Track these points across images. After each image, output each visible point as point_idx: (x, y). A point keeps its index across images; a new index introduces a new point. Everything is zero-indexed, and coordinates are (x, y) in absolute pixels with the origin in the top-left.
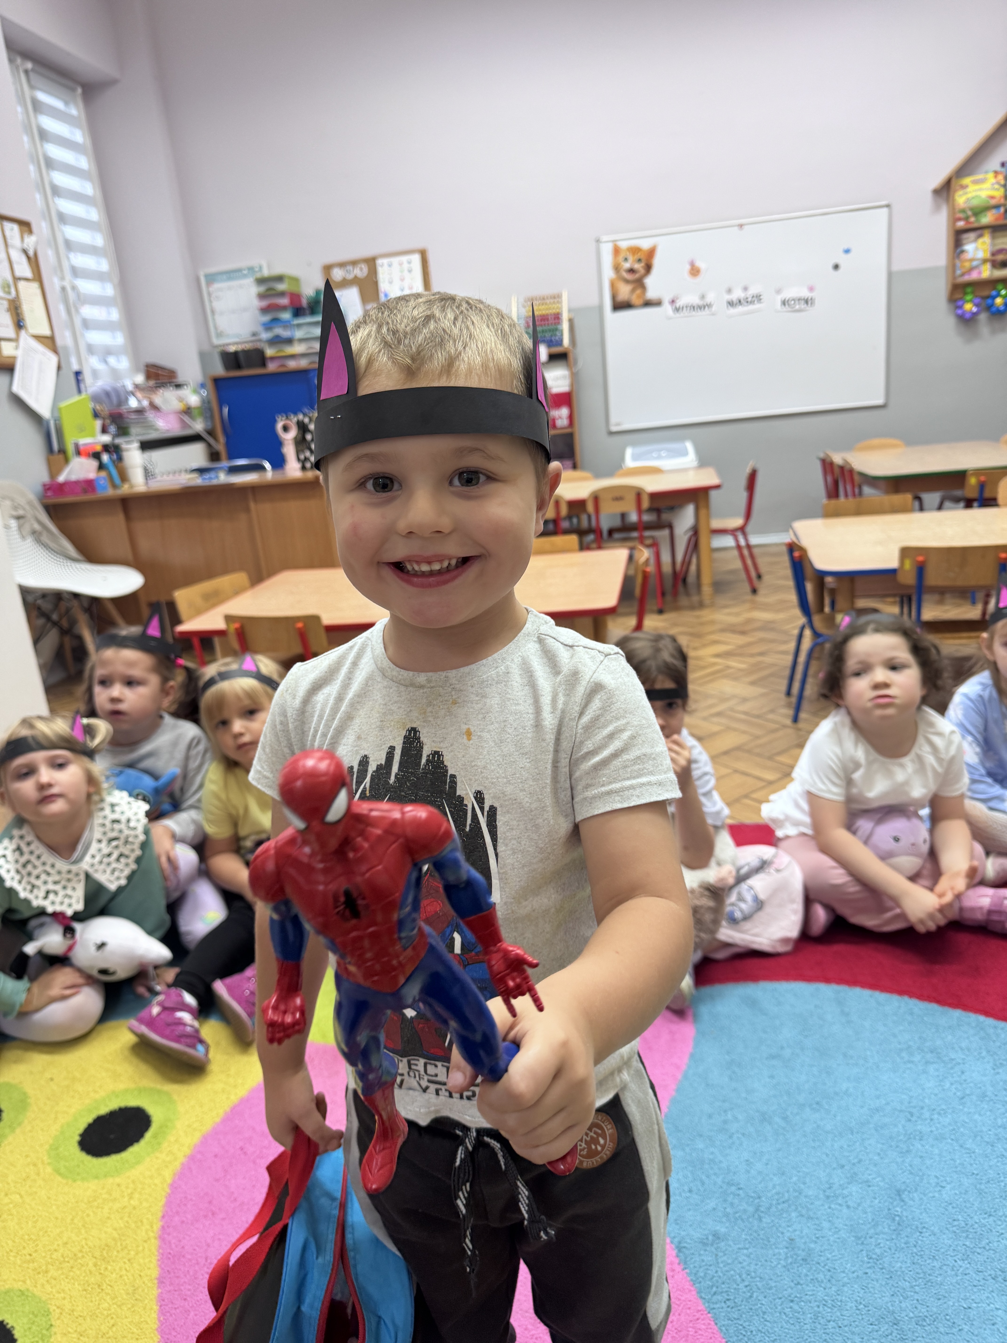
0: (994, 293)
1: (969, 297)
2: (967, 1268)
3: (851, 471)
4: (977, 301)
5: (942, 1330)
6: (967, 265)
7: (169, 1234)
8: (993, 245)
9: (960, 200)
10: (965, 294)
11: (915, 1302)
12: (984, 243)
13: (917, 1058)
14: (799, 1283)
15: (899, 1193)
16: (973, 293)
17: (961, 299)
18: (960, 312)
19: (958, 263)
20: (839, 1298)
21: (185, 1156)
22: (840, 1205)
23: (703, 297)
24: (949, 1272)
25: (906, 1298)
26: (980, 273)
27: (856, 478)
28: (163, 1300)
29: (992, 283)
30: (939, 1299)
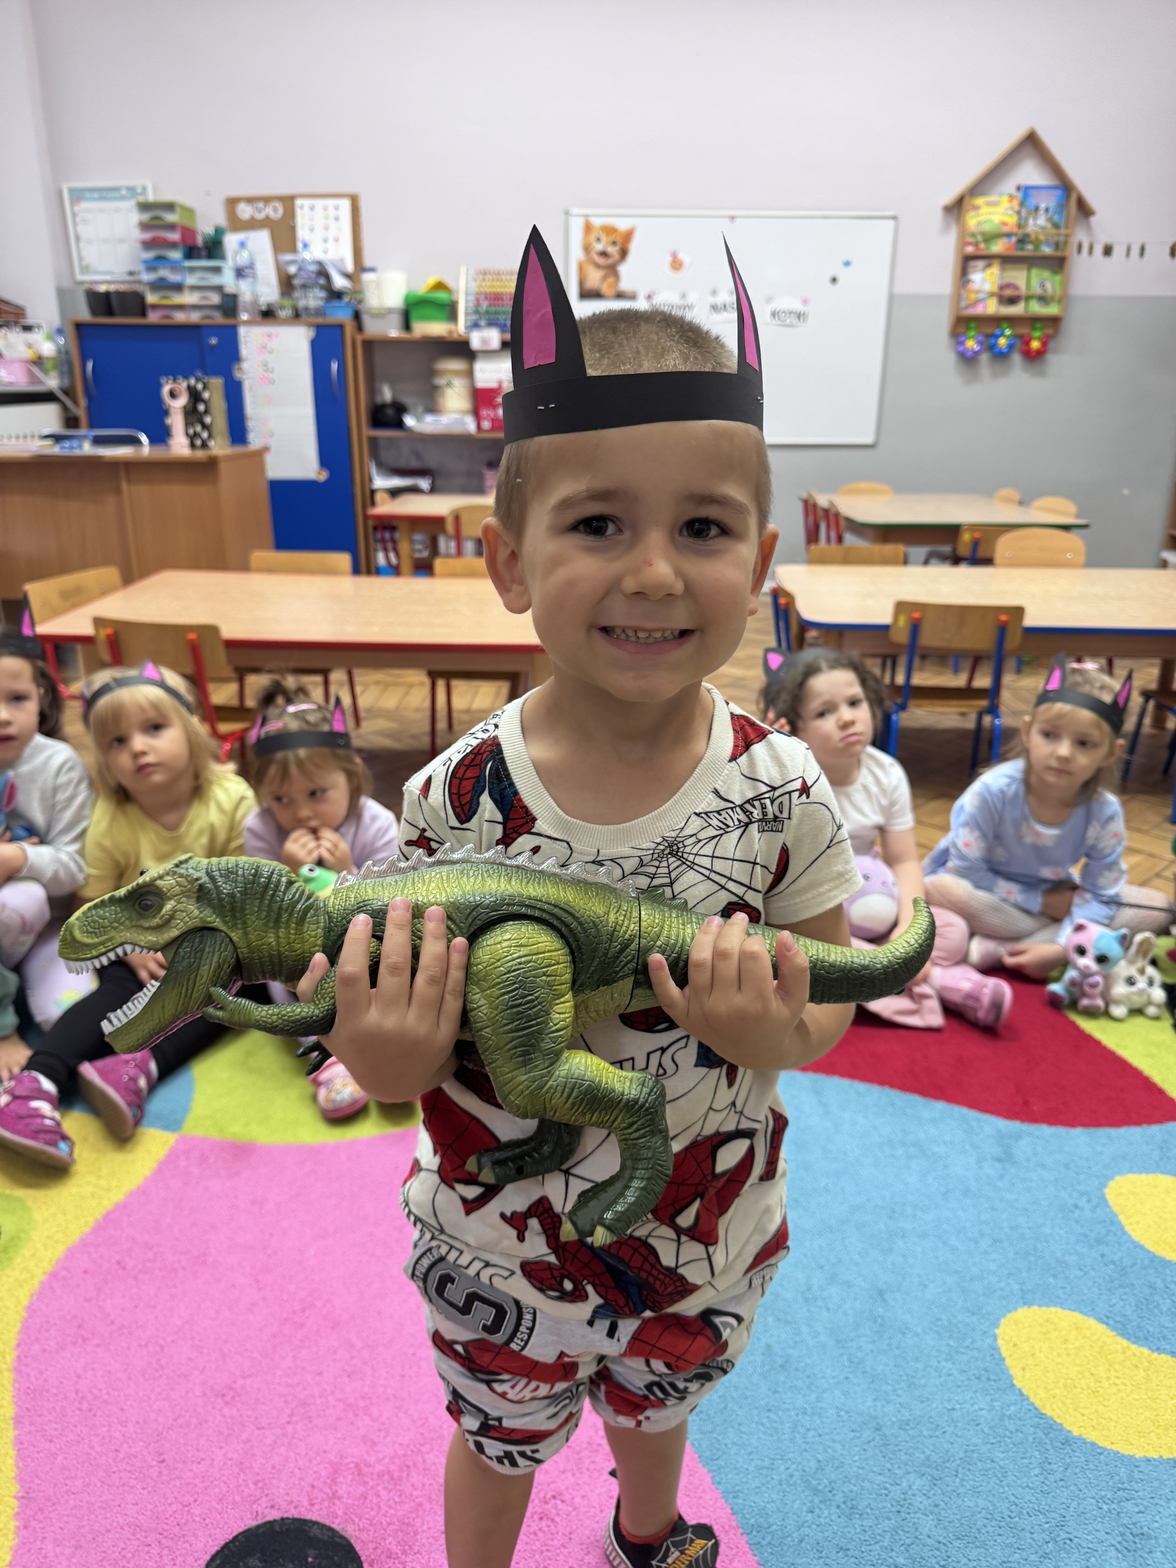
0: (997, 332)
1: (972, 333)
2: (950, 1369)
3: (837, 515)
4: (980, 338)
5: (925, 1433)
6: (973, 296)
7: (26, 1365)
8: (1002, 277)
9: (972, 221)
10: (968, 328)
11: (898, 1406)
12: (993, 274)
13: (899, 1152)
14: (775, 1392)
15: (881, 1293)
16: (977, 328)
17: (963, 334)
18: (961, 348)
19: (963, 292)
20: (819, 1405)
21: (45, 1273)
22: (820, 1307)
23: (683, 296)
24: (933, 1374)
25: (888, 1402)
26: (985, 307)
27: (842, 523)
28: (22, 1443)
29: (998, 321)
30: (922, 1402)
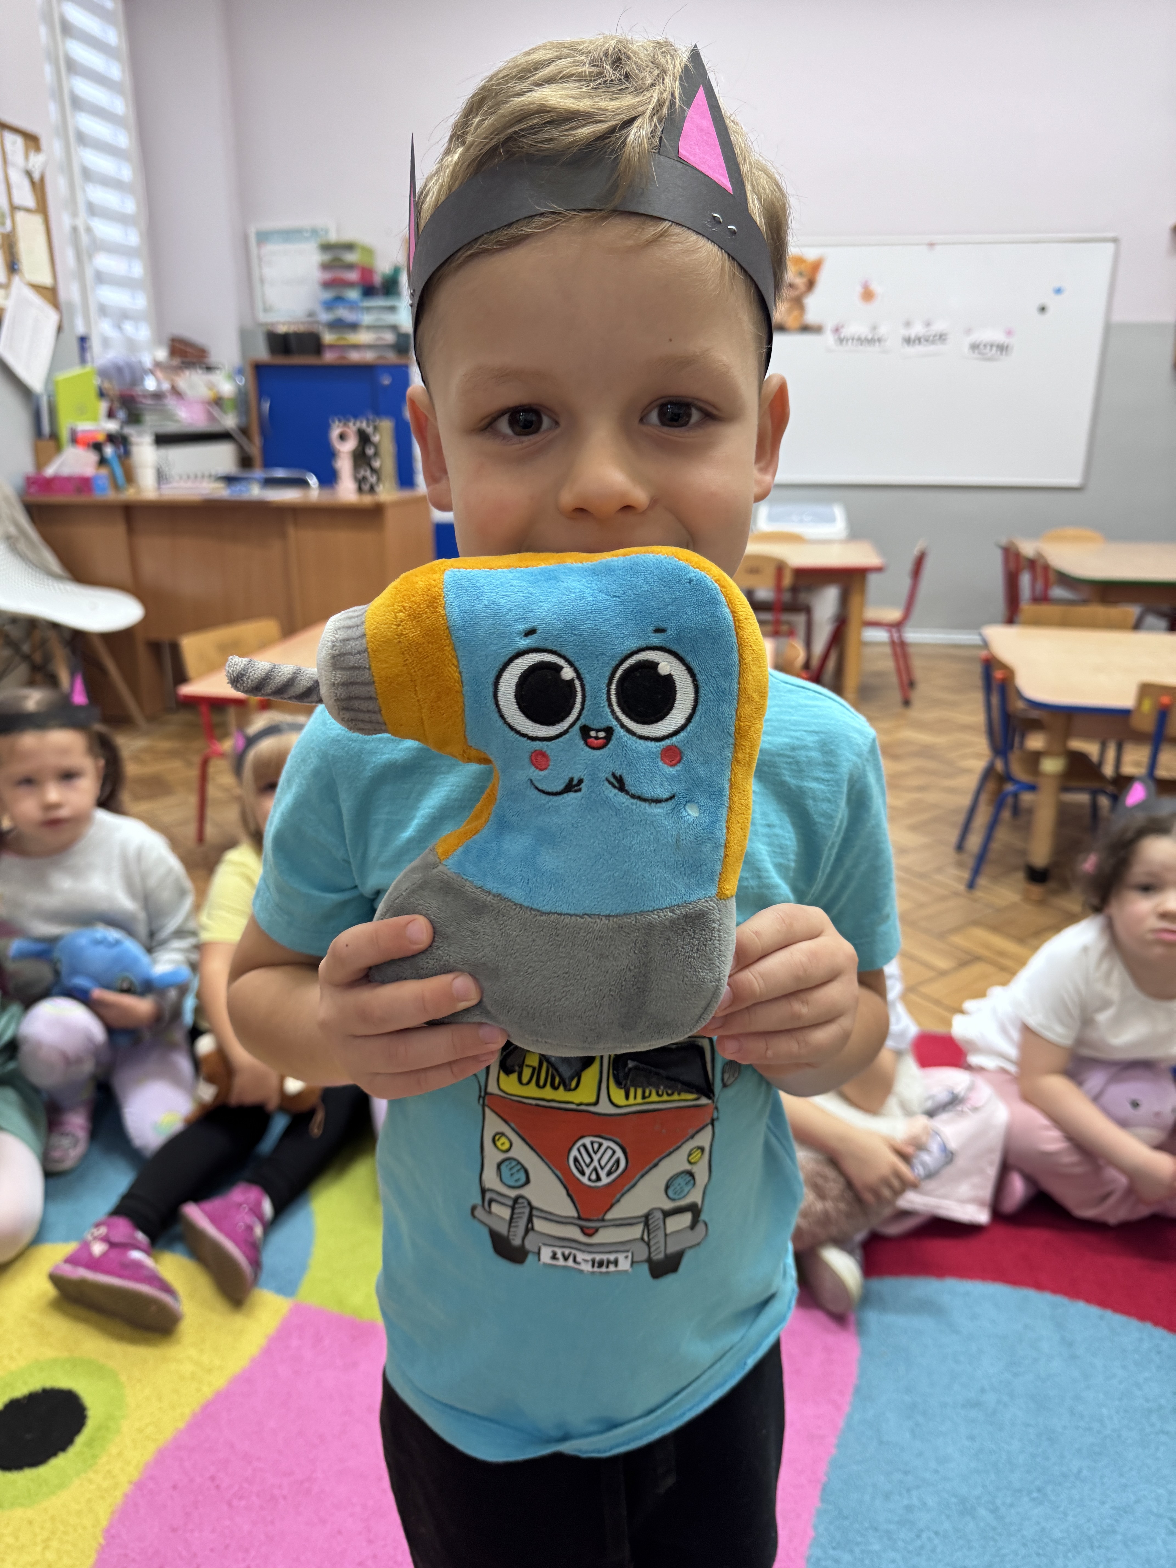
3: (1046, 568)
23: (874, 328)
27: (1052, 577)
